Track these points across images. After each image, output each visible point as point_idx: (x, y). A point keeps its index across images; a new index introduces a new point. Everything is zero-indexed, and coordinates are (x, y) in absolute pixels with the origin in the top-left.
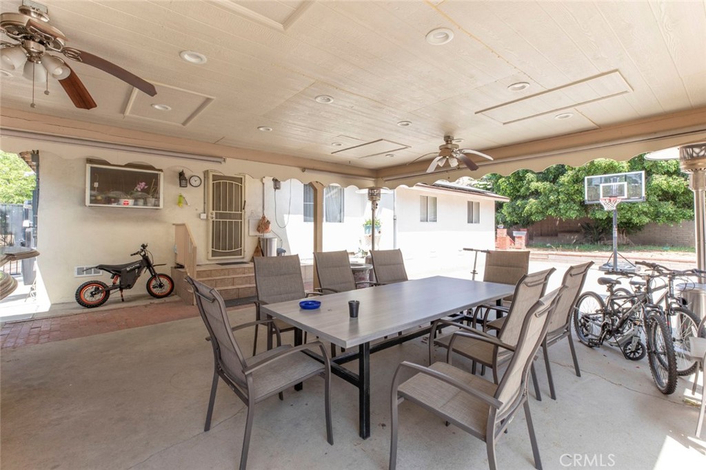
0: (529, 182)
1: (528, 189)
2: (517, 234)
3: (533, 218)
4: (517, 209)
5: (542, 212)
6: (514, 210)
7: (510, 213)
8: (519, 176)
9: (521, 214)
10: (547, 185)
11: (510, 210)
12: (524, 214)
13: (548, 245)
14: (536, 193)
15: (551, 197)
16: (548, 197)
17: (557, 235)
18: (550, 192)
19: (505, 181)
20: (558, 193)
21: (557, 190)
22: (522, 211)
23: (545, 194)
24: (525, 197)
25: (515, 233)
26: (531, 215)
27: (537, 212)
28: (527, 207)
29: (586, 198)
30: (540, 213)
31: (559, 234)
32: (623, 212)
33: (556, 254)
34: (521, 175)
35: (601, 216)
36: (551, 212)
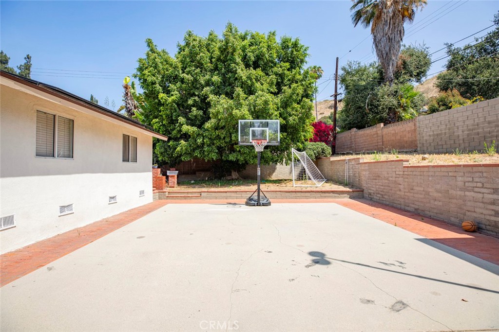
0: (181, 125)
1: (180, 131)
2: (170, 173)
3: (183, 158)
4: (168, 150)
5: (190, 154)
6: (166, 150)
7: (162, 153)
8: (172, 120)
9: (172, 155)
10: (195, 129)
11: (162, 150)
12: (175, 155)
13: (193, 182)
14: (186, 136)
15: (198, 141)
16: (196, 140)
17: (195, 173)
18: (197, 136)
19: (159, 122)
20: (203, 137)
21: (202, 135)
22: (173, 152)
23: (193, 138)
24: (176, 139)
25: (168, 173)
26: (181, 155)
27: (185, 153)
28: (179, 149)
29: (239, 140)
30: (188, 154)
31: (197, 173)
32: (245, 155)
33: (208, 192)
34: (174, 118)
35: (232, 158)
36: (197, 153)
